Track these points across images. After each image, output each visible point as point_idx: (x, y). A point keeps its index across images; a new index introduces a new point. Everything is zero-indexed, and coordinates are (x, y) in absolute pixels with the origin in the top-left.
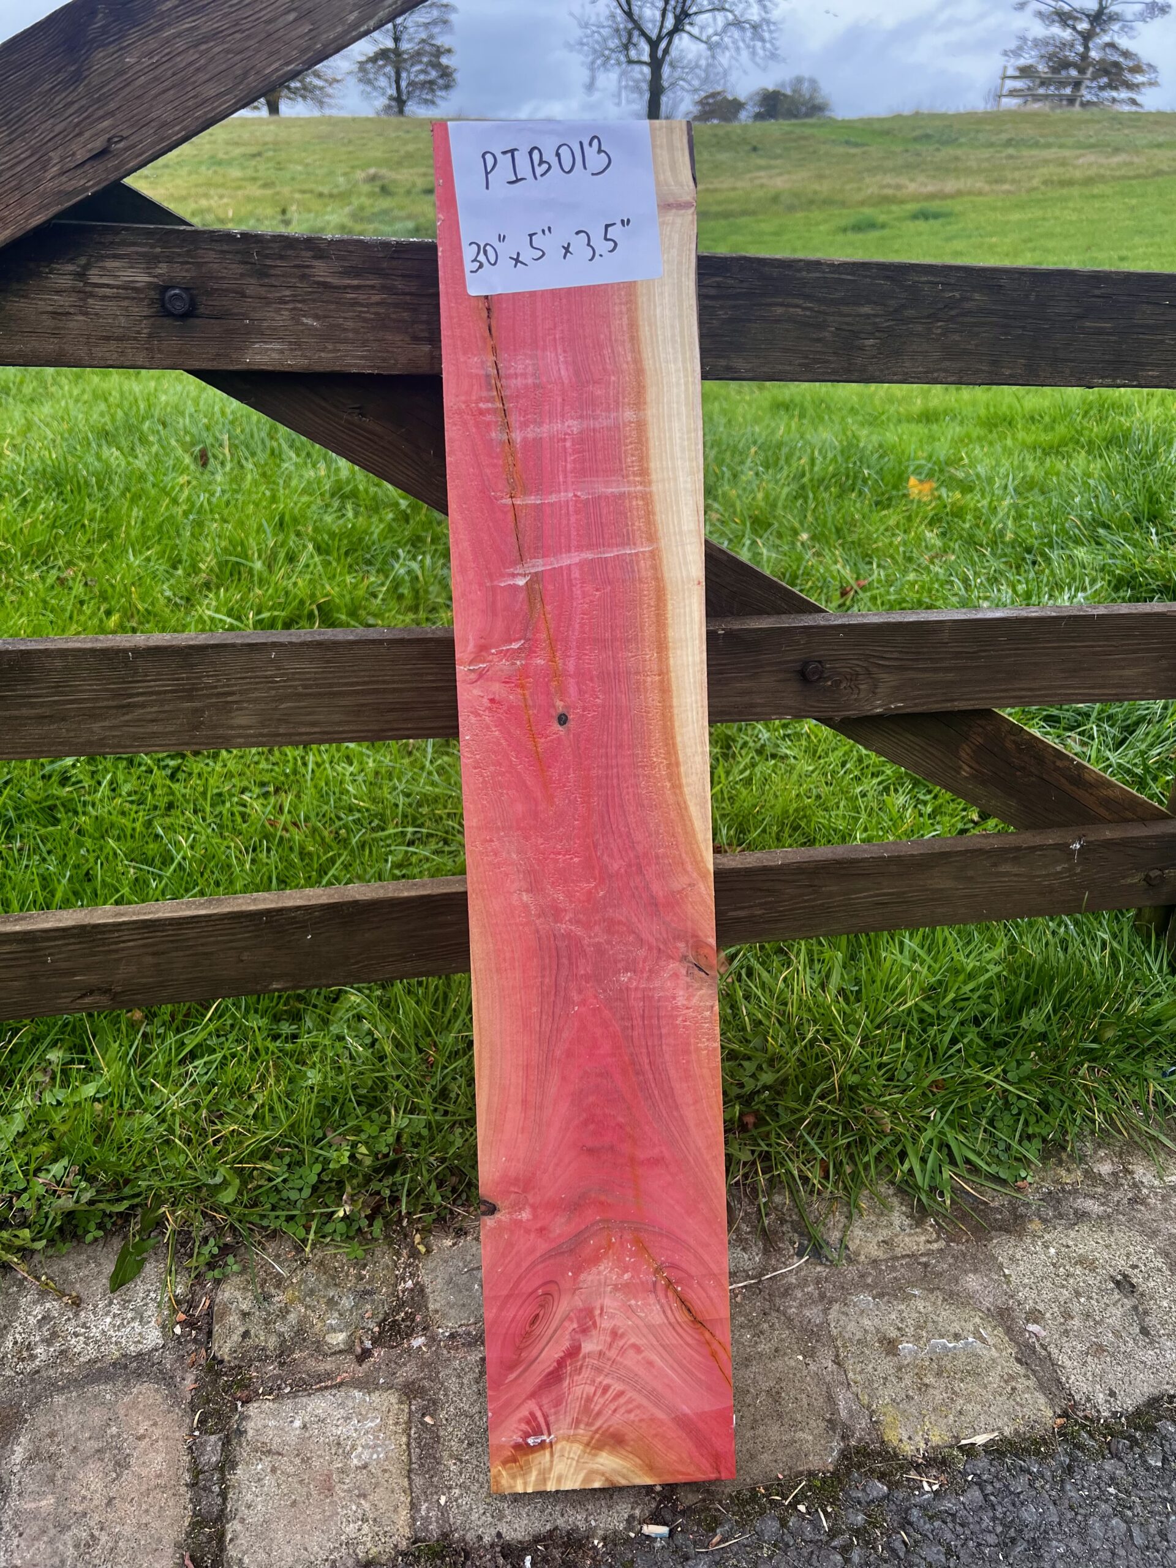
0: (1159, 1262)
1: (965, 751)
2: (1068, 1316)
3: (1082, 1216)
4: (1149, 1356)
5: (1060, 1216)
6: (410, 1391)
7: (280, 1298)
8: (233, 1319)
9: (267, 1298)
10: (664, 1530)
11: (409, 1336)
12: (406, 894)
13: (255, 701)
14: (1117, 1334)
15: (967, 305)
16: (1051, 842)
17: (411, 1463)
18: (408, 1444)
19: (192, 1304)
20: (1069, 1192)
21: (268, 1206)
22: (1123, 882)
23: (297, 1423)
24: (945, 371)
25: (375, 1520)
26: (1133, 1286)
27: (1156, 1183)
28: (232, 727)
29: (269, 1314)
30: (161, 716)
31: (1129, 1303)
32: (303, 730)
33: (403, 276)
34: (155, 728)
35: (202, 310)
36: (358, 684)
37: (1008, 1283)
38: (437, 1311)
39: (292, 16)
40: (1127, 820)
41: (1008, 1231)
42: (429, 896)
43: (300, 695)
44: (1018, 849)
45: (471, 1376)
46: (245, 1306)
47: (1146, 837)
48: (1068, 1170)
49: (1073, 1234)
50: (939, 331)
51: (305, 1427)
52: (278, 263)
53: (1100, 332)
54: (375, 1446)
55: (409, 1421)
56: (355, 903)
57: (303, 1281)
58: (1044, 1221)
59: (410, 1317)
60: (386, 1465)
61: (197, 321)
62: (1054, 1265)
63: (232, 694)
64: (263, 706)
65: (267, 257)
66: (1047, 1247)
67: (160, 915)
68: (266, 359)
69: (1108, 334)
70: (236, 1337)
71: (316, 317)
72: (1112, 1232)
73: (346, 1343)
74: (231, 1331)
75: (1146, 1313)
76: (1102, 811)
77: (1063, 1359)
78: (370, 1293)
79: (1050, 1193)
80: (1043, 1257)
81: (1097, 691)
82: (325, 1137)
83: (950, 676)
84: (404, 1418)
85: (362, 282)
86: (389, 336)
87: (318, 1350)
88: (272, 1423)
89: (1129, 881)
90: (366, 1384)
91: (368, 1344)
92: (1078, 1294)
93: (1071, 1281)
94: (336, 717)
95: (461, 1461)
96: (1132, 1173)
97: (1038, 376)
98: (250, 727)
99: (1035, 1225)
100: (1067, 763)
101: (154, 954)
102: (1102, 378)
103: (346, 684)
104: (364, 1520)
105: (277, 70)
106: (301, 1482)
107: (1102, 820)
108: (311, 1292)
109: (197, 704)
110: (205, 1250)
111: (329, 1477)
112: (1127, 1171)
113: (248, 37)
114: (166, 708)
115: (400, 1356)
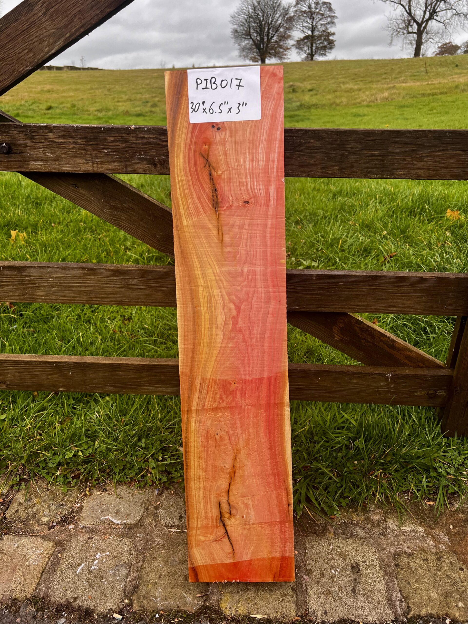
0: (377, 563)
1: (335, 330)
2: (322, 575)
3: (353, 535)
4: (350, 601)
5: (344, 533)
6: (59, 543)
7: (34, 500)
8: (15, 505)
9: (30, 500)
10: (120, 617)
11: (69, 524)
12: (104, 362)
13: (44, 287)
14: (340, 588)
15: (308, 145)
16: (377, 372)
17: (45, 568)
18: (47, 562)
19: (7, 496)
20: (354, 524)
21: (41, 467)
22: (416, 394)
23: (16, 545)
24: (301, 172)
25: (23, 585)
26: (359, 570)
27: (396, 528)
28: (37, 296)
29: (28, 506)
30: (14, 290)
31: (353, 577)
32: (61, 298)
33: (80, 138)
34: (11, 294)
35: (14, 151)
36: (78, 283)
37: (305, 556)
38: (82, 517)
39: (26, 51)
40: (420, 367)
41: (318, 535)
42: (112, 364)
43: (59, 286)
44: (360, 373)
45: (82, 543)
46: (22, 501)
47: (426, 375)
48: (358, 515)
49: (344, 542)
50: (297, 156)
51: (18, 547)
52: (37, 135)
53: (373, 155)
54: (36, 560)
55: (53, 554)
56: (86, 363)
57: (44, 497)
58: (335, 534)
59: (73, 517)
60: (36, 568)
61: (12, 155)
62: (328, 553)
63: (36, 284)
64: (46, 289)
65: (33, 132)
66: (330, 545)
67: (21, 359)
68: (36, 168)
69: (377, 156)
70: (14, 511)
71: (52, 153)
72: (362, 545)
73: (47, 521)
74: (13, 509)
75: (359, 583)
76: (406, 361)
77: (311, 593)
78: (62, 505)
79: (345, 523)
80: (326, 549)
81: (391, 309)
82: (70, 445)
83: (319, 297)
84: (51, 552)
85: (66, 141)
86: (77, 159)
87: (38, 522)
88: (8, 543)
89: (419, 394)
90: (45, 538)
91: (55, 524)
92: (332, 567)
93: (332, 561)
94: (72, 295)
95: (62, 572)
96: (386, 522)
97: (344, 174)
98: (43, 296)
99: (331, 535)
100: (386, 339)
101: (19, 372)
102: (376, 175)
103: (74, 283)
104: (20, 584)
105: (23, 69)
106: (7, 566)
107: (407, 366)
108: (44, 501)
109: (24, 287)
110: (15, 479)
111: (16, 566)
112: (385, 521)
113: (12, 60)
114: (15, 287)
115: (63, 530)
